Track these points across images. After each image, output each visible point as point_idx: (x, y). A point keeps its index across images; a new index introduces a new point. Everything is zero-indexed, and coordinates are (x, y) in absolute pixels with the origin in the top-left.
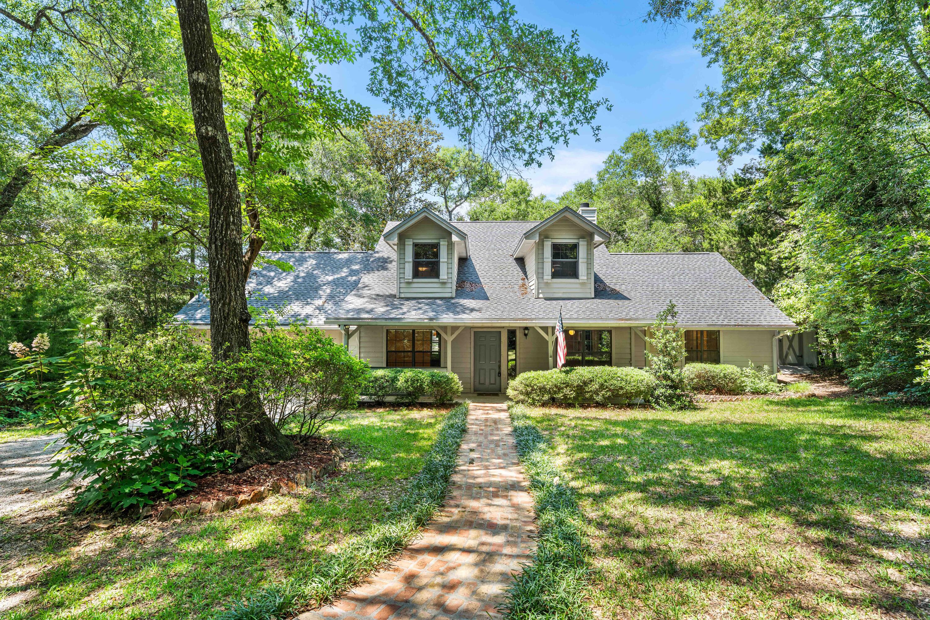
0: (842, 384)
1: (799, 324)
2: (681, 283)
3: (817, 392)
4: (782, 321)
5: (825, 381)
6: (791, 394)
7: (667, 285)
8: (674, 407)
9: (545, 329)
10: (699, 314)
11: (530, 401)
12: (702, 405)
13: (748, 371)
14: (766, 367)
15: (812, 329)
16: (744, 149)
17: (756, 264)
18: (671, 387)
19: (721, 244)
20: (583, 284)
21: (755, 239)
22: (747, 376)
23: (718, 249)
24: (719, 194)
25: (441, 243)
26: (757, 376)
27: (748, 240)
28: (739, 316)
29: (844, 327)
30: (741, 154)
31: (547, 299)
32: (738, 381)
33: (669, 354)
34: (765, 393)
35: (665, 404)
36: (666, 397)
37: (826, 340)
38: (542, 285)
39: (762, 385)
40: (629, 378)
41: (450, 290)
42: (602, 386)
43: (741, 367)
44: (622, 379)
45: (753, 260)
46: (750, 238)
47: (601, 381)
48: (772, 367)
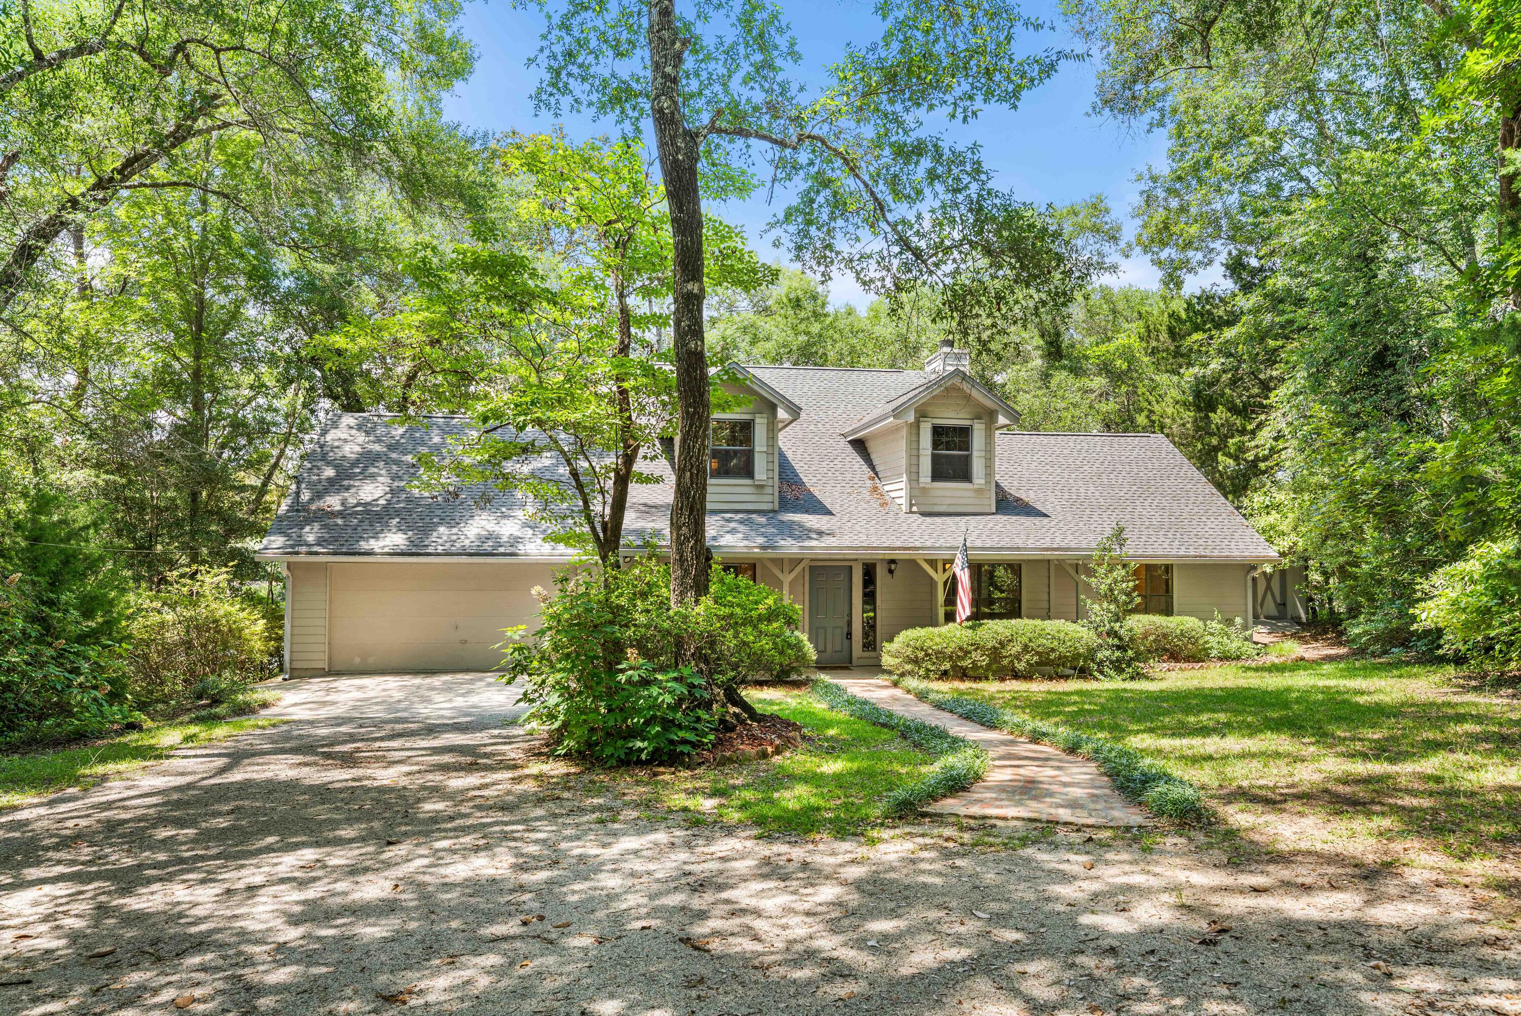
0: (1340, 644)
1: (1283, 554)
2: (1112, 486)
3: (1306, 656)
4: (1260, 549)
5: (1317, 641)
6: (1272, 658)
7: (1092, 489)
8: (1124, 676)
9: (932, 563)
10: (1144, 538)
11: (922, 672)
12: (1158, 675)
13: (1215, 625)
14: (1238, 620)
15: (1302, 563)
16: (1200, 263)
17: (1220, 457)
18: (1119, 648)
19: (1168, 421)
20: (979, 491)
21: (1219, 416)
22: (1212, 634)
23: (1162, 427)
24: (1164, 336)
25: (757, 421)
26: (1226, 634)
27: (1207, 417)
28: (1201, 542)
29: (1342, 559)
30: (1196, 273)
31: (924, 514)
32: (1201, 641)
33: (1115, 601)
34: (1238, 658)
35: (1113, 673)
36: (1112, 662)
37: (1320, 578)
38: (916, 492)
39: (1233, 645)
40: (1062, 635)
41: (769, 499)
42: (1026, 648)
43: (1204, 620)
44: (1053, 638)
45: (1216, 449)
46: (1211, 415)
47: (1025, 640)
48: (1245, 619)
